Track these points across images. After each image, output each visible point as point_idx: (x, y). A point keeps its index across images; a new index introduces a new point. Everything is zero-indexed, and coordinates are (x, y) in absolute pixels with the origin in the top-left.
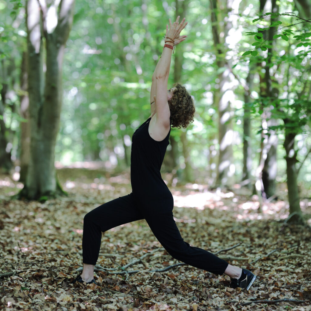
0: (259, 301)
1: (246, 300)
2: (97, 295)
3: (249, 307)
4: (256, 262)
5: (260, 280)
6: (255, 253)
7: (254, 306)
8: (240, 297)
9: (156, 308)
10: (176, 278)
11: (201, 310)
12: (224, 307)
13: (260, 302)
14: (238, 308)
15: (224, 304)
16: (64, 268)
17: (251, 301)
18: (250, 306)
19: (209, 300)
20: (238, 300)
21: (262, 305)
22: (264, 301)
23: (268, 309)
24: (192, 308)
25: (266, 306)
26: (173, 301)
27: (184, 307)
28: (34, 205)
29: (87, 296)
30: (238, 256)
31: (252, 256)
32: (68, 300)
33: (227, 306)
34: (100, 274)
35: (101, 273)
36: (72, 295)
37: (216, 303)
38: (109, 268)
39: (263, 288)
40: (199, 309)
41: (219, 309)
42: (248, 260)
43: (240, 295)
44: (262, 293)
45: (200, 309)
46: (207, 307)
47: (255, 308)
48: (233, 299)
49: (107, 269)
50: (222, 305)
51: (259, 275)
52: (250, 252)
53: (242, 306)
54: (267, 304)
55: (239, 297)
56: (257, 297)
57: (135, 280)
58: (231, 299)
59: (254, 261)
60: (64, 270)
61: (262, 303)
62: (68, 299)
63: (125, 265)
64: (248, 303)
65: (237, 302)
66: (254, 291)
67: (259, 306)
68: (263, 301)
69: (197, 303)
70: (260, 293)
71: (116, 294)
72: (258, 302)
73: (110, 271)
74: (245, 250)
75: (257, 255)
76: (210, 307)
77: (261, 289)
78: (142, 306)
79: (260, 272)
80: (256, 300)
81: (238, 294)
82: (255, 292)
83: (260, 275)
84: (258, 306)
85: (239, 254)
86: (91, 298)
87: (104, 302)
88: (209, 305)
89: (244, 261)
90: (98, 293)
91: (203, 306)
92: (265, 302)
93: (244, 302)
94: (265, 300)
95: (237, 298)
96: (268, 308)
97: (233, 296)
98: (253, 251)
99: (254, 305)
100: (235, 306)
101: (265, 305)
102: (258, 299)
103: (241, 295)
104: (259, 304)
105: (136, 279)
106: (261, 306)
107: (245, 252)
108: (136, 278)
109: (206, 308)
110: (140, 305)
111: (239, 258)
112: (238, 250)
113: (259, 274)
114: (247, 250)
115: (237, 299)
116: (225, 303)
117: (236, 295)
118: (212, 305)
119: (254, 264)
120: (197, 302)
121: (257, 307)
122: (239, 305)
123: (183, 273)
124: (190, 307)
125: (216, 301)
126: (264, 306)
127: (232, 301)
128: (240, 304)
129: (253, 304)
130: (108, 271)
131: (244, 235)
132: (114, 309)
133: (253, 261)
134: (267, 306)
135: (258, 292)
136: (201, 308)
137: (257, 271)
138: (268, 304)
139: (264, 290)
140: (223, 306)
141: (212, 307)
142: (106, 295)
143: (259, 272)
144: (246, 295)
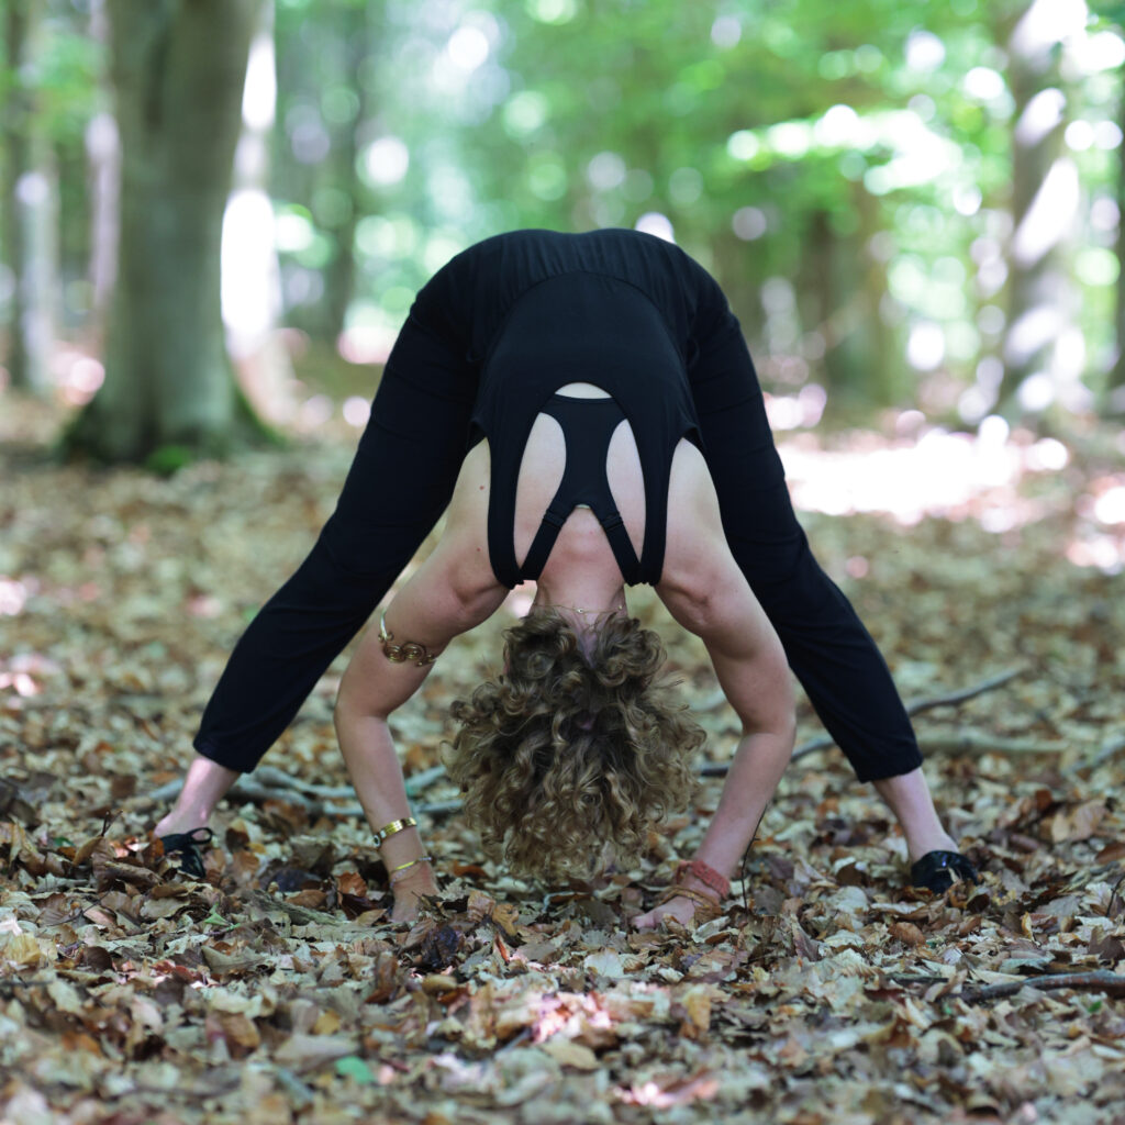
0: (1061, 978)
1: (996, 968)
2: (207, 929)
3: (1003, 1008)
4: (1102, 763)
5: (1101, 863)
6: (1101, 722)
7: (1031, 1007)
8: (974, 948)
9: (481, 1012)
10: (662, 840)
11: (736, 1021)
12: (864, 1009)
13: (1066, 985)
14: (941, 1012)
15: (868, 993)
16: (89, 785)
17: (1022, 978)
18: (1012, 1003)
19: (795, 968)
20: (948, 971)
21: (1075, 1000)
22: (1087, 980)
23: (1107, 1025)
24: (680, 1014)
25: (1095, 1007)
26: (599, 972)
27: (637, 1006)
28: (126, 486)
29: (146, 935)
30: (1014, 733)
31: (1085, 733)
32: (30, 955)
33: (879, 1004)
34: (274, 816)
35: (276, 810)
36: (67, 928)
37: (826, 981)
38: (334, 784)
39: (1107, 904)
40: (727, 1015)
41: (828, 1022)
42: (1058, 755)
43: (972, 938)
44: (1095, 932)
45: (734, 1016)
46: (773, 1008)
47: (1035, 1017)
48: (929, 964)
49: (322, 791)
50: (853, 998)
51: (1100, 833)
52: (1081, 716)
53: (966, 1002)
54: (1104, 995)
55: (965, 949)
56: (1053, 957)
57: (455, 852)
58: (919, 963)
59: (1091, 761)
60: (87, 791)
61: (1078, 987)
62: (27, 950)
63: (421, 771)
64: (1002, 987)
65: (945, 980)
66: (1054, 920)
67: (1061, 1008)
68: (1085, 977)
69: (723, 984)
70: (1083, 934)
71: (312, 924)
72: (1057, 986)
73: (335, 801)
74: (1055, 703)
75: (1110, 728)
76: (786, 1007)
77: (1092, 906)
78: (408, 998)
79: (1105, 818)
80: (1047, 970)
81: (963, 935)
82: (1063, 924)
83: (1106, 833)
84: (1053, 1004)
85: (1022, 721)
86: (166, 948)
87: (227, 967)
88: (781, 999)
89: (1040, 756)
90: (215, 916)
91: (752, 1000)
92: (1095, 987)
93: (981, 982)
94: (1095, 971)
95: (955, 955)
96: (1105, 1017)
97: (934, 945)
98: (1098, 711)
99: (1031, 1001)
100: (929, 1003)
101: (1096, 998)
102: (1062, 966)
103: (980, 938)
104: (1062, 992)
105: (457, 847)
106: (1069, 1005)
107: (1056, 716)
108: (456, 840)
109: (769, 1013)
110: (403, 990)
111: (1020, 744)
112: (1020, 706)
113: (1100, 828)
114: (1069, 703)
115: (948, 965)
116: (871, 986)
117: (953, 939)
118: (803, 996)
119: (1086, 774)
120: (727, 979)
121: (1048, 1009)
122: (955, 996)
123: (707, 814)
124: (675, 1007)
125: (833, 971)
126: (1084, 1004)
127: (923, 973)
128: (958, 989)
129: (1029, 994)
130: (324, 799)
131: (1077, 635)
132: (240, 1014)
133: (1083, 757)
134: (1105, 1006)
135: (1074, 926)
136: (737, 1011)
137: (1091, 809)
138: (1109, 994)
139: (1107, 915)
140: (858, 1004)
141: (799, 1008)
142: (257, 928)
143: (1100, 817)
144: (1008, 940)
